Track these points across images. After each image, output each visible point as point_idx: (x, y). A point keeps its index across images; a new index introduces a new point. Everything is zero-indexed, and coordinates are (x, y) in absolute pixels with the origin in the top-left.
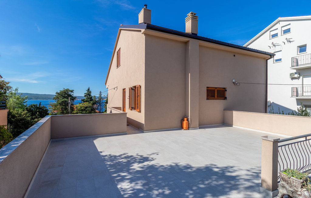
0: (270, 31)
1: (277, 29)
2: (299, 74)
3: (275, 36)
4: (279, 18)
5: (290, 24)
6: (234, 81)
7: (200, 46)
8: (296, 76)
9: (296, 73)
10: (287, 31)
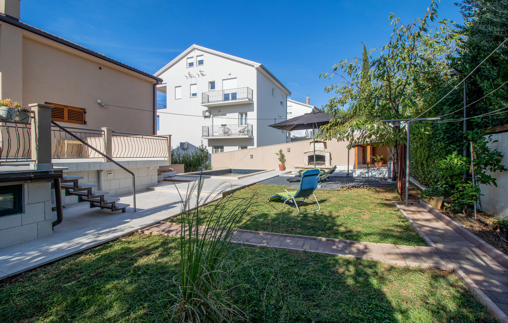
0: (188, 58)
1: (193, 57)
2: (210, 113)
3: (191, 65)
4: (194, 45)
5: (203, 55)
6: (99, 101)
7: (24, 37)
8: (207, 114)
9: (207, 111)
10: (201, 62)
